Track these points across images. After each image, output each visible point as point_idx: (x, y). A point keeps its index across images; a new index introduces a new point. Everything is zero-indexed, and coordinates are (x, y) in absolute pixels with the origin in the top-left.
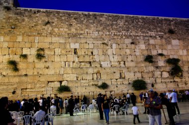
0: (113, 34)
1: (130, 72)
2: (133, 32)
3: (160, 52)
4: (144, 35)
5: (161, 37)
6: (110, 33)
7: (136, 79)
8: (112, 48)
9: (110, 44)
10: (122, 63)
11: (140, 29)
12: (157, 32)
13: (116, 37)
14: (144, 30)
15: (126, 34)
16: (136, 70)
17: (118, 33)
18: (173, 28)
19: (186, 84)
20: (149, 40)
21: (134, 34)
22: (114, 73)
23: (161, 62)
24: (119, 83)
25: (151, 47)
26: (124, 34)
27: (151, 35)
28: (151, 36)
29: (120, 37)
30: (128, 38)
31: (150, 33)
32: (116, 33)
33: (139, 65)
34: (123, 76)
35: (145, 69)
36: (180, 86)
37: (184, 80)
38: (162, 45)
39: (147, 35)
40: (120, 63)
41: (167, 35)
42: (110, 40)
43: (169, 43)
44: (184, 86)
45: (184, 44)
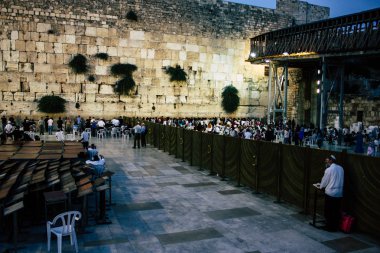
0: (15, 11)
1: (39, 81)
2: (56, 11)
3: (103, 50)
4: (78, 17)
5: (111, 24)
6: (10, 10)
7: (49, 93)
8: (10, 38)
9: (5, 30)
10: (28, 65)
11: (71, 7)
12: (105, 14)
13: (20, 18)
14: (78, 9)
15: (42, 14)
16: (51, 78)
17: (26, 12)
18: (137, 8)
19: (140, 107)
20: (85, 28)
21: (58, 15)
22: (10, 81)
23: (101, 69)
24: (17, 99)
25: (87, 41)
26: (37, 13)
27: (93, 19)
28: (90, 22)
29: (28, 20)
30: (44, 21)
31: (89, 14)
32: (21, 12)
33: (58, 71)
34: (27, 88)
35: (68, 77)
36: (128, 109)
37: (138, 100)
38: (109, 39)
39: (84, 18)
40: (23, 66)
41: (124, 21)
42: (6, 24)
43: (124, 35)
44: (136, 109)
45: (153, 39)
